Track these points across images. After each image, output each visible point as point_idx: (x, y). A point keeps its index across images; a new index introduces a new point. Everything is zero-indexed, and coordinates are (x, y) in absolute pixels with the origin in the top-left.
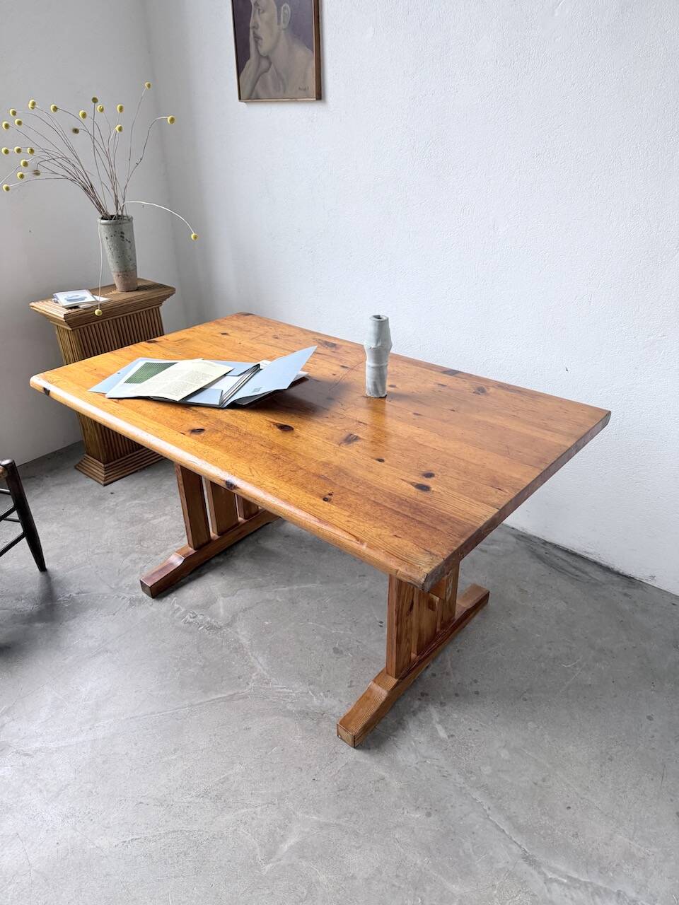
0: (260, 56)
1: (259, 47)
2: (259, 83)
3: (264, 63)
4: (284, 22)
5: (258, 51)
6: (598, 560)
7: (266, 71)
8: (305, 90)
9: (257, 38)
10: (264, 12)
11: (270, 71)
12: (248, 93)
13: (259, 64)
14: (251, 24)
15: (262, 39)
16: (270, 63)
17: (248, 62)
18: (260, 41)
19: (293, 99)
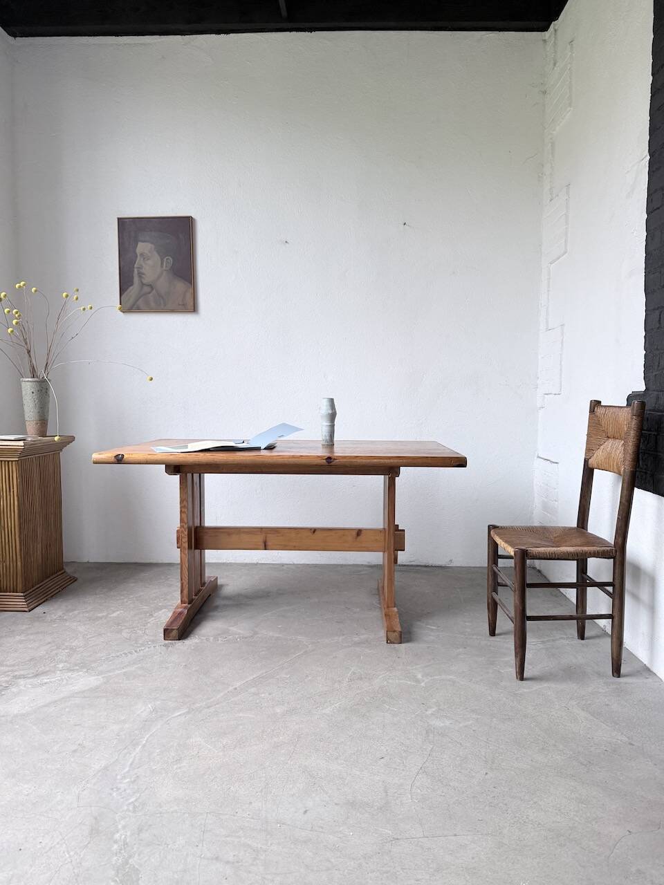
0: (143, 284)
1: (143, 280)
2: (141, 300)
3: (146, 289)
4: (166, 267)
5: (141, 282)
6: (419, 564)
7: (150, 293)
8: (183, 305)
9: (140, 275)
10: (148, 259)
11: (151, 294)
12: (129, 307)
13: (142, 288)
14: (136, 266)
15: (144, 274)
16: (152, 289)
17: (131, 288)
18: (143, 276)
19: (173, 311)
